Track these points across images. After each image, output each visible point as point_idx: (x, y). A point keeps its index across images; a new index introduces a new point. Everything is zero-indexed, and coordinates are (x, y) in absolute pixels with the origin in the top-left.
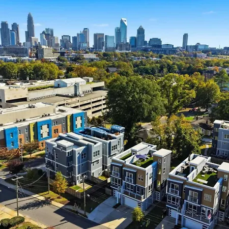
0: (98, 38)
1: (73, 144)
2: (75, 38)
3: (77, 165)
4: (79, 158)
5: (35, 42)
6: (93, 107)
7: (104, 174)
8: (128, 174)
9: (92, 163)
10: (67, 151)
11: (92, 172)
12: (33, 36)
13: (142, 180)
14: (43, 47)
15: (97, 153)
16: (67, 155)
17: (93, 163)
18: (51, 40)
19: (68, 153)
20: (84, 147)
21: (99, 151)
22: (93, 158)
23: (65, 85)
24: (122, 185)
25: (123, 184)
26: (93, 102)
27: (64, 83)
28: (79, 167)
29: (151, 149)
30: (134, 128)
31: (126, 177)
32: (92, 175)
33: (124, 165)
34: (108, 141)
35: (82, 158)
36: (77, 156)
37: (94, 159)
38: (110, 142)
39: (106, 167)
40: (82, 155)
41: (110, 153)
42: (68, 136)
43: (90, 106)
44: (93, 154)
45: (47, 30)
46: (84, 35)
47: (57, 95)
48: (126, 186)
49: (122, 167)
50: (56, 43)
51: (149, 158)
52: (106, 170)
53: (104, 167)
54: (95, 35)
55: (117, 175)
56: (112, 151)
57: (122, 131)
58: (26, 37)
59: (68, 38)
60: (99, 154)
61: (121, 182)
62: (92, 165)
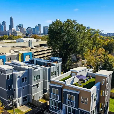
0: (45, 29)
1: (13, 68)
2: (34, 29)
3: (17, 89)
4: (19, 81)
5: (14, 31)
6: (40, 54)
7: (44, 98)
8: (69, 96)
9: (32, 86)
10: (7, 75)
11: (33, 95)
12: (13, 28)
13: (86, 103)
14: (17, 32)
15: (37, 77)
16: (7, 78)
17: (34, 86)
18: (22, 30)
19: (8, 76)
20: (25, 71)
21: (39, 76)
22: (33, 81)
23: (23, 41)
24: (62, 109)
25: (64, 108)
26: (40, 51)
27: (22, 40)
28: (19, 90)
29: (89, 72)
30: (69, 62)
31: (67, 100)
32: (32, 98)
33: (64, 86)
34: (48, 68)
35: (23, 81)
36: (17, 79)
37: (34, 83)
38: (50, 69)
39: (46, 91)
40: (23, 79)
41: (49, 78)
42: (12, 63)
43: (38, 53)
44: (33, 78)
45: (20, 24)
46: (38, 27)
47: (17, 47)
48: (66, 110)
49: (62, 89)
50: (24, 31)
51: (89, 79)
52: (46, 93)
53: (44, 91)
54: (44, 27)
55: (57, 97)
56: (51, 77)
57: (60, 61)
58: (9, 28)
59: (30, 29)
60: (39, 78)
61: (60, 105)
62: (33, 88)
